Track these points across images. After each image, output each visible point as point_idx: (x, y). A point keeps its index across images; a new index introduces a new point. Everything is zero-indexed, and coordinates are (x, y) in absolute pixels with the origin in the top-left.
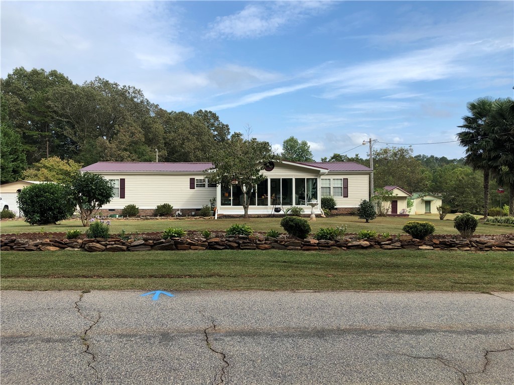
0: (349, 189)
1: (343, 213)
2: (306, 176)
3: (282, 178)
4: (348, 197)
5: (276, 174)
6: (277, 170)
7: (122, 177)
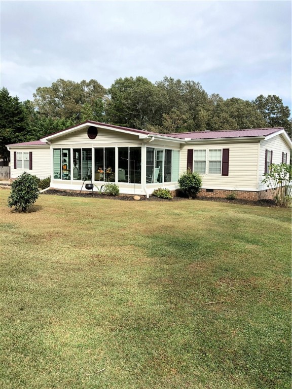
0: (229, 164)
1: (220, 196)
2: (129, 144)
3: (104, 147)
4: (228, 175)
5: (100, 142)
6: (101, 137)
7: (31, 151)
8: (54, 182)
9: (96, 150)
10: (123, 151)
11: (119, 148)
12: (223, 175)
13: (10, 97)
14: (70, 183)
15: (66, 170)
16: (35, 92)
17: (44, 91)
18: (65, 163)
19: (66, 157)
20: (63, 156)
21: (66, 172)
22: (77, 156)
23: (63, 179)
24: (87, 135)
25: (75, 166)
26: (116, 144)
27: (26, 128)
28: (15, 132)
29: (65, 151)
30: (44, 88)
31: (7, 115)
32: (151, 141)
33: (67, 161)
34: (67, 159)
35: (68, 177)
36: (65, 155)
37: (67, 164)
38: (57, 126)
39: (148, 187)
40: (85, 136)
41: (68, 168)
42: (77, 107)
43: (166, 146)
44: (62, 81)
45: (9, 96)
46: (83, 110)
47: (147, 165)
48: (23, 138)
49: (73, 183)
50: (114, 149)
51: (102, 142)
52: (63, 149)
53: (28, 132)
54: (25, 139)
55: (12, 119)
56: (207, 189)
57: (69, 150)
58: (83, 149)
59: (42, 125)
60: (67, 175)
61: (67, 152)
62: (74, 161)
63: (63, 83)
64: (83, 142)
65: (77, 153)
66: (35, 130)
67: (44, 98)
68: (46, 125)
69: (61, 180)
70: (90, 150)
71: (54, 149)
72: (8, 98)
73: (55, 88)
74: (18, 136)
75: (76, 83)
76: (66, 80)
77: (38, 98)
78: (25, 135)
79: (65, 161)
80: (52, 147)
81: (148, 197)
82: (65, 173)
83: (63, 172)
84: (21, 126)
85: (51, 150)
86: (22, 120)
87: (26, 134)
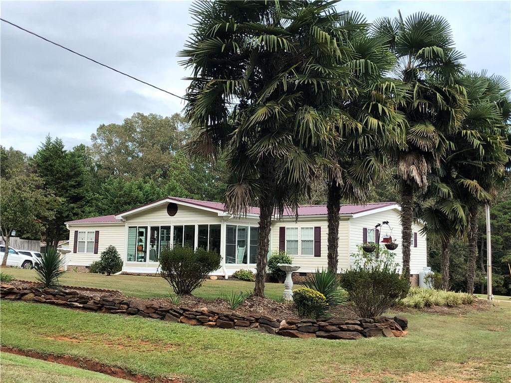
0: (322, 244)
2: (209, 222)
3: (184, 224)
4: (320, 256)
5: (180, 219)
6: (181, 213)
7: (97, 229)
8: (127, 265)
9: (175, 227)
10: (203, 229)
11: (199, 225)
12: (315, 256)
13: (65, 151)
14: (145, 266)
15: (142, 251)
16: (95, 133)
17: (110, 132)
18: (140, 244)
19: (143, 236)
20: (139, 236)
21: (142, 255)
22: (156, 235)
23: (138, 261)
24: (166, 211)
25: (153, 247)
26: (196, 221)
27: (84, 197)
28: (69, 202)
29: (141, 230)
30: (110, 125)
31: (59, 178)
32: (230, 218)
33: (144, 242)
34: (143, 238)
35: (143, 260)
36: (141, 234)
37: (143, 244)
38: (130, 192)
39: (227, 268)
40: (165, 213)
41: (144, 248)
42: (165, 157)
43: (251, 223)
44: (141, 116)
45: (63, 150)
46: (173, 163)
47: (226, 243)
48: (79, 211)
49: (150, 266)
50: (194, 226)
51: (182, 219)
52: (139, 227)
53: (88, 202)
54: (83, 212)
55: (64, 183)
56: (300, 273)
57: (146, 228)
58: (162, 227)
59: (107, 190)
60: (142, 257)
61: (143, 230)
62: (152, 241)
63: (142, 120)
64: (162, 219)
65: (156, 232)
66: (96, 199)
67: (110, 142)
68: (113, 191)
69: (136, 262)
70: (168, 228)
71: (129, 227)
72: (62, 152)
73: (128, 128)
74: (73, 208)
75: (164, 118)
76: (146, 114)
77: (99, 141)
78: (82, 206)
79: (141, 241)
80: (127, 225)
81: (227, 278)
82: (140, 255)
83: (138, 254)
84: (78, 194)
85: (127, 228)
86: (79, 185)
87: (84, 205)
